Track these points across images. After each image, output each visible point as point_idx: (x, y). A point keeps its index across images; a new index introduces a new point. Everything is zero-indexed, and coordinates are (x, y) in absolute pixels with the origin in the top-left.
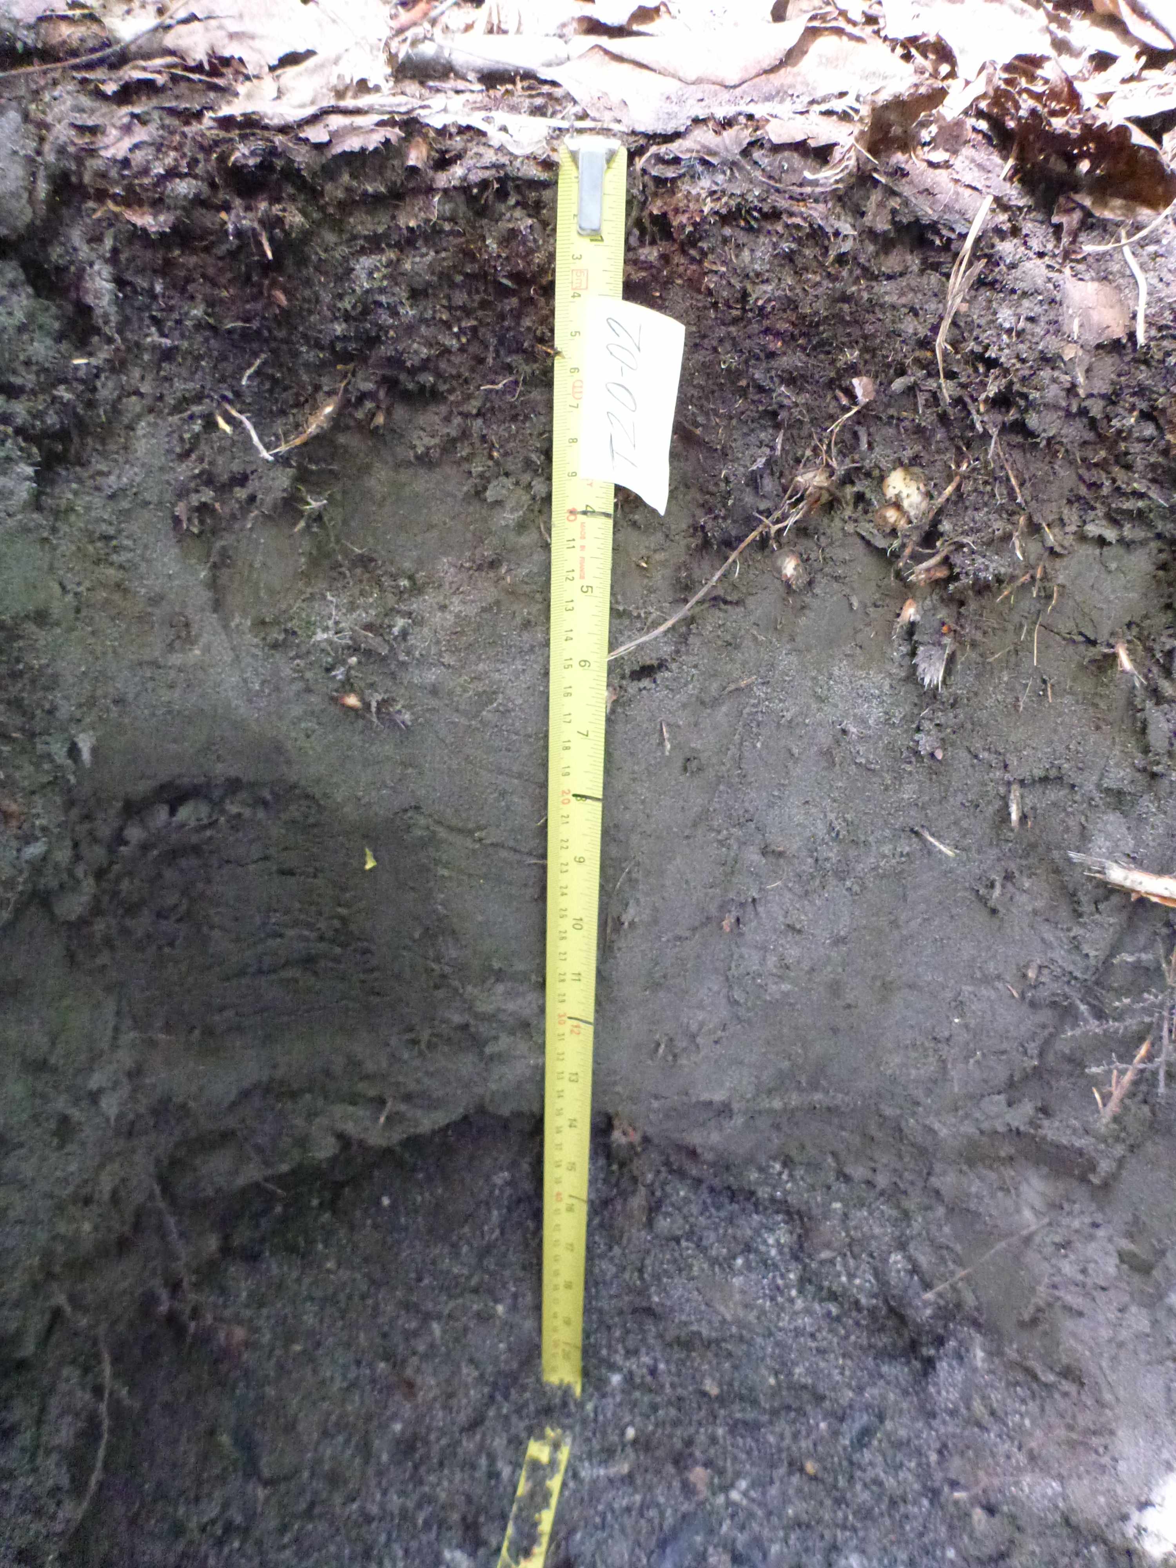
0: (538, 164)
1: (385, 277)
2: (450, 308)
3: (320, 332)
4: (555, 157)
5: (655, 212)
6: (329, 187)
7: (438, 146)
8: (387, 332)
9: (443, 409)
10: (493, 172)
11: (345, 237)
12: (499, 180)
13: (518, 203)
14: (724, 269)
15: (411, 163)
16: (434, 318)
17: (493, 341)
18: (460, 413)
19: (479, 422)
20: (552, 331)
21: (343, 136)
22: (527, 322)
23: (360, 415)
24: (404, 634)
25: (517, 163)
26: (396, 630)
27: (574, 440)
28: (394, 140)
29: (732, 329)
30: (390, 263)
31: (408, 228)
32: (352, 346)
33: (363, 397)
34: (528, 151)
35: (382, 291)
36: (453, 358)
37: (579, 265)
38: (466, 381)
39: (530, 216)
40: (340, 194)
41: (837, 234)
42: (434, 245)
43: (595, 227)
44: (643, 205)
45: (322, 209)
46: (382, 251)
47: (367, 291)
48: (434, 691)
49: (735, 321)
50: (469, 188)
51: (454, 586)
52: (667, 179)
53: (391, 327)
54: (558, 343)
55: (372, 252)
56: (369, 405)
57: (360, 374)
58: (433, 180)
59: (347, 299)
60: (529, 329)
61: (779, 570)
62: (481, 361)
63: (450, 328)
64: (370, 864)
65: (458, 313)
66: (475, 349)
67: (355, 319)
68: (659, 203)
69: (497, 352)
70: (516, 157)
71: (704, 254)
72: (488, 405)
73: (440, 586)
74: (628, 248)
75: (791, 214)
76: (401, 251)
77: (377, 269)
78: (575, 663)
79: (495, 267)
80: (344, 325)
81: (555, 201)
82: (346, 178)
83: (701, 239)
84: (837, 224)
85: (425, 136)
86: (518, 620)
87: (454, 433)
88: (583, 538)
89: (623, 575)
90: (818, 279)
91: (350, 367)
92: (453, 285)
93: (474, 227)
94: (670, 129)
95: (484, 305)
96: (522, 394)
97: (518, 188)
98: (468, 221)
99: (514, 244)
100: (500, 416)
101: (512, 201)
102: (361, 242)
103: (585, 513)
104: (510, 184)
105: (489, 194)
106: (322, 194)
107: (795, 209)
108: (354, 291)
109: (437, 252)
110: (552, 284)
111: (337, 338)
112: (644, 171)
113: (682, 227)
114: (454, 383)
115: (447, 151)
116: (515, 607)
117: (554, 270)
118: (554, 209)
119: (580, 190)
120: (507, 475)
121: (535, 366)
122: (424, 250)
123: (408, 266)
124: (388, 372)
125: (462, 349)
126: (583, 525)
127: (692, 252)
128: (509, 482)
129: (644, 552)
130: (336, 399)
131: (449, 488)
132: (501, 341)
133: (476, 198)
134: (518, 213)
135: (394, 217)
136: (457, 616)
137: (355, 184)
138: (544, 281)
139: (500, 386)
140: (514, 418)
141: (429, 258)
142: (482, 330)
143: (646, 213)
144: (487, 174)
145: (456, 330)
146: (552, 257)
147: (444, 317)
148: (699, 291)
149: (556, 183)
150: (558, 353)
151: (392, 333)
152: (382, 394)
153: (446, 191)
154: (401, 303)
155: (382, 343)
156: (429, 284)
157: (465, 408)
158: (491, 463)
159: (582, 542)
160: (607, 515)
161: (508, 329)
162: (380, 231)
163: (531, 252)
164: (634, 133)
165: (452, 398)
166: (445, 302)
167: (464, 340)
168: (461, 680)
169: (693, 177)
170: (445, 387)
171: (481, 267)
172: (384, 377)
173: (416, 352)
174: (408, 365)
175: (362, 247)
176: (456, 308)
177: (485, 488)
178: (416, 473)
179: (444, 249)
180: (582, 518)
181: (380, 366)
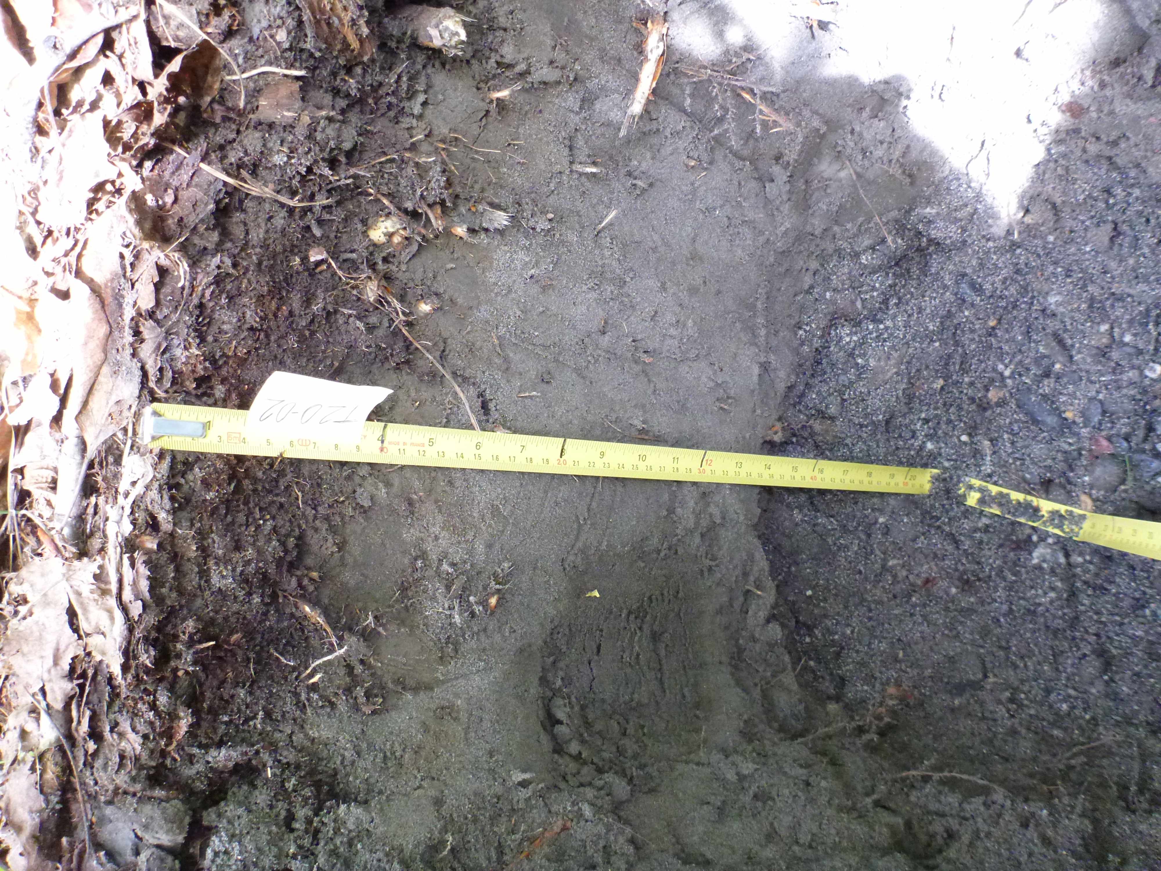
0: (160, 462)
1: (226, 568)
2: (247, 526)
3: (258, 612)
4: (156, 451)
5: (194, 386)
6: (169, 602)
7: (143, 528)
8: (261, 568)
9: (310, 532)
10: (164, 492)
11: (199, 592)
12: (170, 489)
13: (183, 477)
14: (234, 342)
15: (155, 547)
16: (253, 536)
17: (270, 498)
18: (313, 522)
19: (319, 509)
20: (266, 458)
21: (138, 591)
22: (260, 474)
23: (311, 588)
24: (453, 565)
25: (159, 476)
26: (450, 570)
27: (336, 446)
28: (144, 558)
29: (272, 338)
30: (217, 564)
31: (197, 550)
32: (268, 591)
33: (300, 585)
34: (150, 469)
35: (234, 570)
36: (279, 525)
37: (224, 438)
38: (293, 516)
39: (192, 469)
40: (174, 595)
41: (219, 267)
42: (208, 534)
43: (201, 426)
44: (188, 393)
45: (181, 607)
46: (209, 569)
47: (234, 580)
48: (489, 546)
49: (267, 336)
50: (174, 509)
51: (423, 530)
52: (173, 377)
53: (256, 564)
54: (274, 454)
55: (209, 576)
56: (305, 582)
57: (286, 587)
58: (165, 533)
59: (238, 594)
60: (264, 473)
61: (427, 315)
62: (282, 506)
63: (260, 525)
64: (596, 594)
65: (250, 520)
66: (274, 510)
67: (251, 588)
68: (187, 383)
69: (277, 495)
70: (154, 476)
71: (224, 355)
72: (310, 502)
73: (422, 539)
74: (215, 404)
75: (203, 296)
76: (209, 556)
77: (221, 572)
78: (477, 452)
79: (224, 494)
80: (254, 596)
81: (184, 452)
82: (164, 590)
83: (213, 356)
84: (213, 266)
85: (137, 536)
86: (448, 489)
87: (326, 526)
88: (398, 443)
89: (422, 417)
90: (246, 281)
91: (280, 593)
92: (233, 523)
93: (196, 507)
94: (138, 373)
95: (246, 503)
96: (305, 480)
97: (175, 477)
98: (192, 511)
99: (210, 481)
100: (317, 496)
101: (182, 481)
102: (202, 582)
103: (383, 442)
104: (172, 482)
105: (179, 496)
106: (172, 607)
107: (199, 293)
108: (234, 589)
109: (212, 532)
110: (237, 457)
111: (262, 601)
112: (166, 392)
113: (205, 369)
114: (295, 524)
115: (147, 522)
116: (439, 490)
117: (228, 455)
118: (190, 453)
119: (177, 435)
120: (354, 492)
121: (288, 470)
122: (210, 541)
123: (220, 552)
124: (285, 568)
125: (273, 518)
126: (390, 443)
127: (220, 363)
128: (359, 490)
129: (409, 404)
130: (300, 603)
131: (359, 531)
132: (270, 492)
133: (180, 504)
134: (190, 477)
135: (189, 560)
136: (443, 529)
137: (168, 585)
138: (235, 462)
139: (300, 494)
140: (319, 485)
141: (216, 538)
142: (262, 504)
143: (194, 392)
144: (166, 497)
145: (261, 522)
146: (219, 456)
147: (253, 529)
148: (246, 360)
149: (172, 451)
150: (281, 455)
151: (261, 565)
152: (299, 573)
153: (175, 525)
154: (243, 557)
155: (266, 571)
156: (232, 538)
157: (311, 518)
158: (347, 503)
159: (401, 444)
160: (385, 427)
161: (264, 487)
162: (197, 569)
163: (216, 471)
164: (139, 397)
165: (304, 527)
166: (244, 528)
167: (268, 517)
168: (484, 528)
169: (172, 360)
170: (297, 530)
171: (223, 503)
172: (288, 571)
173: (274, 549)
174: (282, 554)
175: (206, 582)
176: (247, 521)
177: (362, 507)
178: (349, 552)
179: (211, 527)
180: (386, 444)
181: (281, 574)
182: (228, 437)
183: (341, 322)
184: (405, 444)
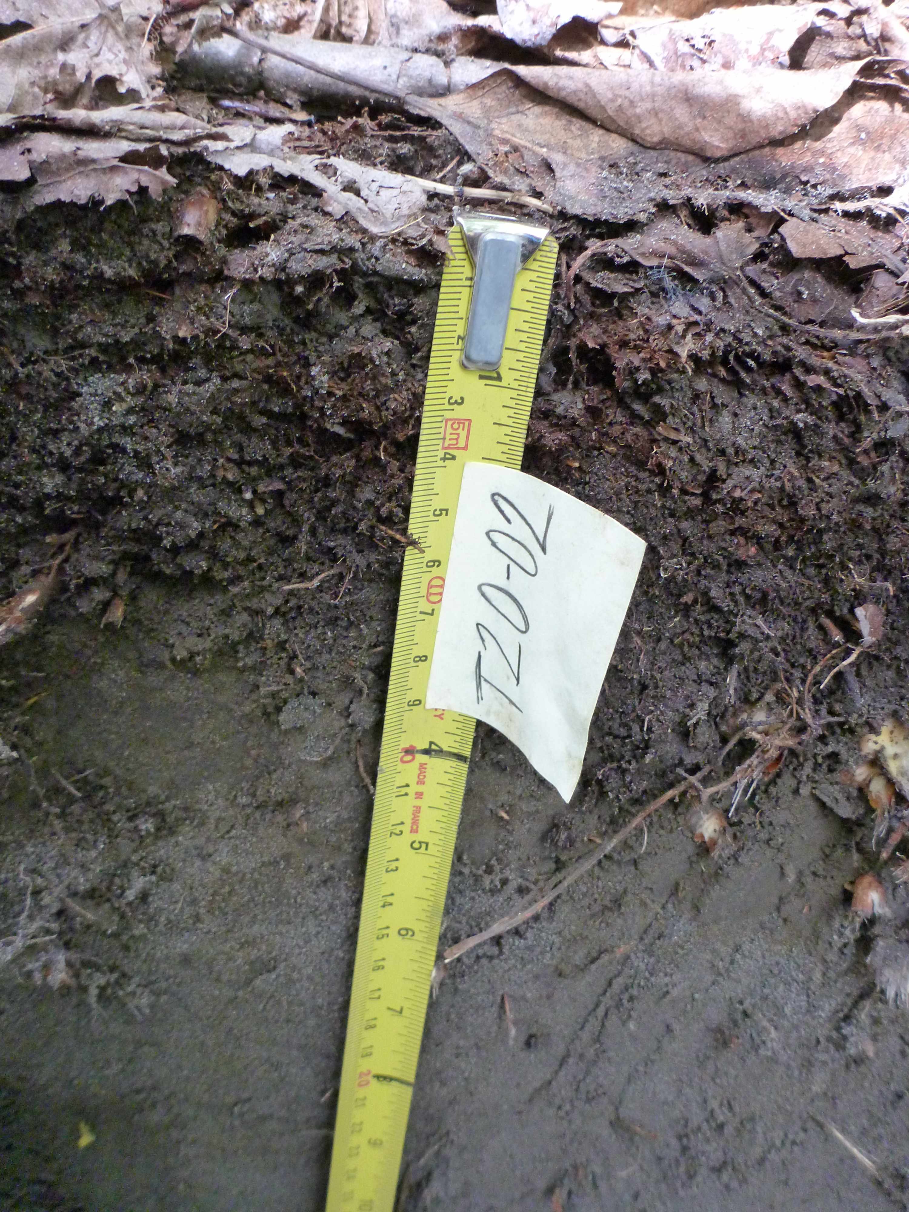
0: (409, 252)
1: (130, 411)
2: (240, 463)
3: (17, 486)
4: (440, 243)
5: (591, 345)
6: (30, 259)
7: (236, 206)
8: (131, 495)
9: (220, 600)
10: (333, 259)
11: (63, 341)
12: (342, 274)
13: (368, 311)
15: (186, 231)
16: (213, 476)
17: (308, 516)
18: (246, 609)
19: (277, 622)
20: (407, 510)
21: (58, 172)
22: (366, 493)
23: (84, 606)
25: (376, 249)
27: (424, 658)
28: (155, 191)
29: (685, 525)
30: (141, 390)
31: (176, 339)
32: (73, 511)
33: (89, 583)
34: (393, 229)
35: (125, 429)
36: (240, 536)
37: (459, 412)
38: (260, 567)
39: (385, 332)
40: (51, 274)
41: (884, 407)
42: (221, 367)
43: (492, 359)
44: (568, 331)
45: (19, 294)
46: (129, 369)
47: (100, 430)
49: (690, 513)
50: (290, 282)
51: (223, 829)
52: (614, 295)
53: (140, 484)
54: (414, 527)
55: (111, 368)
56: (99, 594)
57: (86, 548)
58: (224, 261)
59: (65, 438)
60: (370, 503)
61: (692, 829)
62: (287, 540)
63: (240, 491)
65: (254, 471)
66: (276, 523)
67: (80, 470)
68: (595, 329)
69: (313, 531)
70: (373, 238)
71: (660, 415)
72: (292, 603)
73: (202, 824)
74: (539, 393)
75: (809, 369)
76: (163, 370)
77: (120, 398)
78: (393, 932)
79: (322, 410)
80: (59, 478)
81: (432, 314)
82: (64, 246)
83: (660, 390)
84: (888, 395)
85: (216, 187)
86: (315, 876)
87: (235, 636)
88: (421, 782)
89: (473, 825)
90: (836, 468)
91: (69, 536)
92: (248, 429)
93: (290, 343)
94: (622, 214)
95: (295, 462)
96: (349, 593)
97: (370, 287)
98: (281, 331)
99: (356, 376)
100: (310, 619)
101: (359, 308)
102: (93, 352)
103: (427, 752)
104: (358, 282)
105: (323, 296)
106: (17, 271)
107: (815, 361)
108: (77, 429)
109: (224, 379)
110: (414, 441)
111: (48, 496)
112: (578, 279)
113: (632, 371)
114: (241, 571)
115: (252, 216)
116: (312, 859)
117: (419, 420)
118: (430, 328)
119: (473, 300)
120: (314, 694)
121: (373, 557)
122: (202, 373)
123: (172, 398)
124: (135, 548)
125: (257, 523)
126: (422, 766)
127: (638, 407)
128: (316, 704)
129: (504, 798)
130: (47, 581)
131: (221, 699)
132: (322, 515)
133: (298, 301)
134: (369, 328)
135: (151, 319)
136: (226, 870)
137: (80, 258)
138: (401, 437)
139: (316, 582)
140: (333, 622)
141: (210, 388)
142: (291, 497)
143: (573, 343)
144: (322, 263)
145: (248, 496)
146: (418, 400)
147: (230, 477)
148: (641, 465)
149: (438, 286)
150: (414, 543)
151: (140, 493)
152: (121, 577)
153: (247, 284)
154: (159, 451)
155: (124, 505)
156: (208, 427)
157: (254, 604)
158: (289, 679)
159: (420, 788)
160: (460, 758)
161: (334, 503)
162: (126, 338)
163: (382, 391)
164: (563, 216)
165: (234, 590)
166: (233, 454)
167: (260, 511)
168: (226, 948)
169: (654, 295)
170: (226, 574)
171: (298, 406)
172: (125, 556)
173: (182, 526)
174: (167, 543)
175: (94, 361)
176: (250, 464)
177: (279, 710)
178: (173, 678)
179: (237, 376)
180: (422, 758)
181: (119, 538)
182: (460, 421)
183: (703, 665)
184: (419, 795)
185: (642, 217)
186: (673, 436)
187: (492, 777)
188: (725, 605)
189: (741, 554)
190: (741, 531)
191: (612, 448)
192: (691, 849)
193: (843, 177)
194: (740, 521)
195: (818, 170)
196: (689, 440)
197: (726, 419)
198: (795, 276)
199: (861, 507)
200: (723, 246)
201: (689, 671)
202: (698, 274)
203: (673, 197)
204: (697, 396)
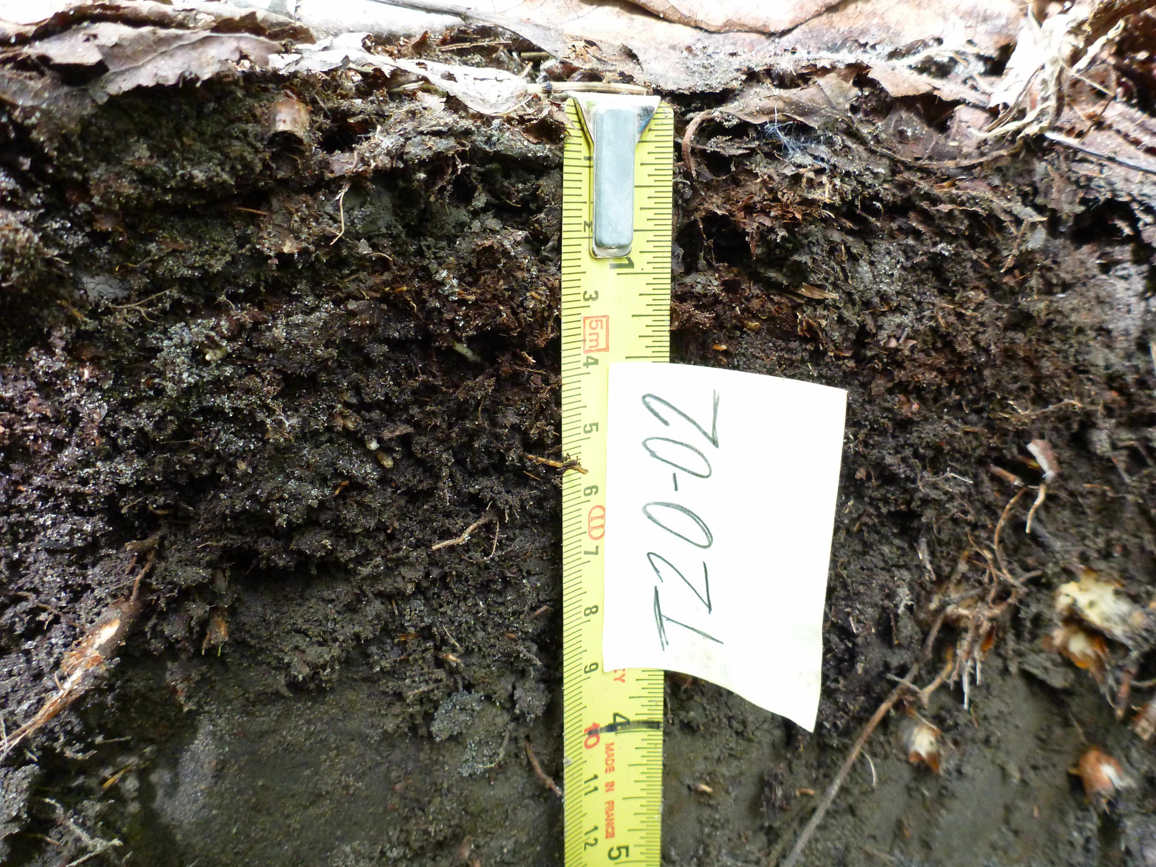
1: (227, 359)
2: (361, 407)
3: (83, 481)
4: (559, 116)
5: (720, 212)
6: (100, 172)
7: (327, 108)
9: (345, 591)
10: (451, 142)
12: (464, 157)
13: (489, 205)
15: (281, 127)
16: (329, 429)
17: (445, 458)
18: (379, 595)
19: (418, 603)
20: (558, 427)
22: (511, 417)
23: (176, 630)
25: (491, 131)
27: (594, 610)
30: (239, 331)
32: (157, 504)
33: (185, 595)
34: (508, 109)
36: (367, 498)
37: (595, 309)
38: (393, 535)
39: (511, 225)
40: (127, 189)
42: (333, 287)
43: (623, 241)
45: (85, 222)
46: (220, 308)
47: (191, 389)
50: (409, 171)
52: (729, 159)
53: (241, 455)
54: (567, 448)
56: (196, 609)
57: (173, 556)
58: (324, 164)
59: (144, 410)
60: (515, 428)
61: (904, 750)
62: (421, 496)
63: (361, 443)
65: (376, 415)
66: (407, 476)
67: (163, 448)
70: (488, 120)
71: (802, 274)
72: (435, 573)
75: (934, 200)
76: (263, 305)
77: (215, 345)
79: (452, 323)
80: (138, 464)
81: (558, 197)
82: (142, 152)
83: (798, 247)
84: (1014, 208)
85: (298, 94)
87: (367, 633)
88: (611, 769)
89: (670, 811)
91: (152, 540)
92: (366, 364)
93: (404, 255)
94: (716, 84)
96: (502, 544)
98: (395, 240)
100: (457, 589)
101: (479, 202)
102: (173, 293)
103: (612, 728)
105: (445, 183)
107: (938, 192)
108: (160, 392)
109: (337, 302)
110: (555, 345)
111: (123, 489)
114: (370, 545)
115: (348, 114)
117: (558, 320)
118: (558, 213)
120: (469, 687)
121: (526, 493)
122: (309, 301)
123: (280, 332)
124: (235, 540)
125: (384, 481)
126: (609, 748)
127: (777, 274)
128: (473, 700)
129: (703, 767)
130: (122, 608)
131: (353, 725)
132: (463, 455)
134: (493, 220)
135: (249, 236)
137: (162, 164)
138: (541, 343)
139: (466, 536)
140: (484, 588)
141: (319, 317)
142: (422, 442)
143: (700, 215)
144: (441, 145)
145: (374, 445)
146: (555, 297)
147: (350, 425)
149: (560, 164)
150: (573, 465)
151: (242, 466)
152: (221, 584)
153: (359, 180)
154: (265, 407)
155: (223, 487)
156: (322, 364)
157: (387, 585)
158: (440, 674)
159: (609, 777)
160: (651, 725)
161: (476, 434)
162: (217, 266)
165: (365, 571)
166: (350, 398)
167: (388, 463)
169: (774, 152)
170: (353, 553)
171: (422, 328)
172: (227, 553)
173: (296, 497)
174: (282, 521)
175: (177, 304)
176: (369, 407)
177: (428, 718)
178: (286, 714)
179: (351, 296)
180: (606, 737)
181: (219, 532)
182: (598, 319)
183: (886, 549)
184: (610, 786)
185: (736, 84)
186: (817, 295)
187: (685, 741)
188: (902, 471)
189: (905, 410)
190: (902, 388)
191: (754, 324)
192: (906, 774)
193: (897, 34)
194: (900, 375)
195: (874, 30)
196: (835, 296)
197: (864, 268)
198: (894, 118)
199: (1011, 334)
200: (828, 93)
201: (874, 559)
202: (813, 123)
203: (758, 64)
204: (833, 250)
